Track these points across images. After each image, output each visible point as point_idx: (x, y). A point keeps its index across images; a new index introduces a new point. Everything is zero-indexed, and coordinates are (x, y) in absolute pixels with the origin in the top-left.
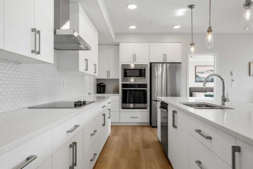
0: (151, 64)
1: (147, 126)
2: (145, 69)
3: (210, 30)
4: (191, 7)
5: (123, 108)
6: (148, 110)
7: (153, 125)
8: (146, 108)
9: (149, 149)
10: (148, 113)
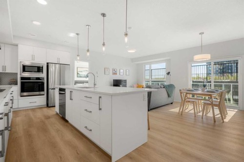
0: (47, 63)
1: (45, 107)
2: (42, 67)
3: (88, 51)
4: (78, 34)
5: (21, 96)
6: (45, 95)
7: (49, 106)
8: (43, 95)
9: (51, 119)
10: (46, 98)
